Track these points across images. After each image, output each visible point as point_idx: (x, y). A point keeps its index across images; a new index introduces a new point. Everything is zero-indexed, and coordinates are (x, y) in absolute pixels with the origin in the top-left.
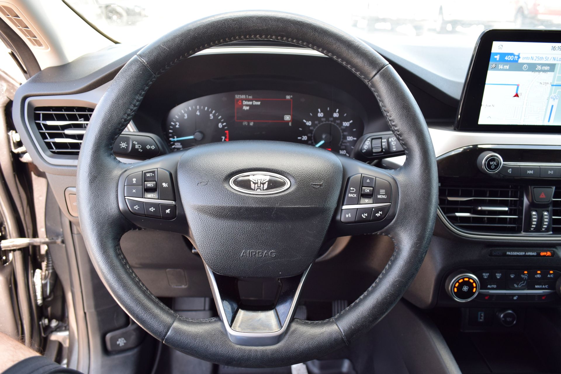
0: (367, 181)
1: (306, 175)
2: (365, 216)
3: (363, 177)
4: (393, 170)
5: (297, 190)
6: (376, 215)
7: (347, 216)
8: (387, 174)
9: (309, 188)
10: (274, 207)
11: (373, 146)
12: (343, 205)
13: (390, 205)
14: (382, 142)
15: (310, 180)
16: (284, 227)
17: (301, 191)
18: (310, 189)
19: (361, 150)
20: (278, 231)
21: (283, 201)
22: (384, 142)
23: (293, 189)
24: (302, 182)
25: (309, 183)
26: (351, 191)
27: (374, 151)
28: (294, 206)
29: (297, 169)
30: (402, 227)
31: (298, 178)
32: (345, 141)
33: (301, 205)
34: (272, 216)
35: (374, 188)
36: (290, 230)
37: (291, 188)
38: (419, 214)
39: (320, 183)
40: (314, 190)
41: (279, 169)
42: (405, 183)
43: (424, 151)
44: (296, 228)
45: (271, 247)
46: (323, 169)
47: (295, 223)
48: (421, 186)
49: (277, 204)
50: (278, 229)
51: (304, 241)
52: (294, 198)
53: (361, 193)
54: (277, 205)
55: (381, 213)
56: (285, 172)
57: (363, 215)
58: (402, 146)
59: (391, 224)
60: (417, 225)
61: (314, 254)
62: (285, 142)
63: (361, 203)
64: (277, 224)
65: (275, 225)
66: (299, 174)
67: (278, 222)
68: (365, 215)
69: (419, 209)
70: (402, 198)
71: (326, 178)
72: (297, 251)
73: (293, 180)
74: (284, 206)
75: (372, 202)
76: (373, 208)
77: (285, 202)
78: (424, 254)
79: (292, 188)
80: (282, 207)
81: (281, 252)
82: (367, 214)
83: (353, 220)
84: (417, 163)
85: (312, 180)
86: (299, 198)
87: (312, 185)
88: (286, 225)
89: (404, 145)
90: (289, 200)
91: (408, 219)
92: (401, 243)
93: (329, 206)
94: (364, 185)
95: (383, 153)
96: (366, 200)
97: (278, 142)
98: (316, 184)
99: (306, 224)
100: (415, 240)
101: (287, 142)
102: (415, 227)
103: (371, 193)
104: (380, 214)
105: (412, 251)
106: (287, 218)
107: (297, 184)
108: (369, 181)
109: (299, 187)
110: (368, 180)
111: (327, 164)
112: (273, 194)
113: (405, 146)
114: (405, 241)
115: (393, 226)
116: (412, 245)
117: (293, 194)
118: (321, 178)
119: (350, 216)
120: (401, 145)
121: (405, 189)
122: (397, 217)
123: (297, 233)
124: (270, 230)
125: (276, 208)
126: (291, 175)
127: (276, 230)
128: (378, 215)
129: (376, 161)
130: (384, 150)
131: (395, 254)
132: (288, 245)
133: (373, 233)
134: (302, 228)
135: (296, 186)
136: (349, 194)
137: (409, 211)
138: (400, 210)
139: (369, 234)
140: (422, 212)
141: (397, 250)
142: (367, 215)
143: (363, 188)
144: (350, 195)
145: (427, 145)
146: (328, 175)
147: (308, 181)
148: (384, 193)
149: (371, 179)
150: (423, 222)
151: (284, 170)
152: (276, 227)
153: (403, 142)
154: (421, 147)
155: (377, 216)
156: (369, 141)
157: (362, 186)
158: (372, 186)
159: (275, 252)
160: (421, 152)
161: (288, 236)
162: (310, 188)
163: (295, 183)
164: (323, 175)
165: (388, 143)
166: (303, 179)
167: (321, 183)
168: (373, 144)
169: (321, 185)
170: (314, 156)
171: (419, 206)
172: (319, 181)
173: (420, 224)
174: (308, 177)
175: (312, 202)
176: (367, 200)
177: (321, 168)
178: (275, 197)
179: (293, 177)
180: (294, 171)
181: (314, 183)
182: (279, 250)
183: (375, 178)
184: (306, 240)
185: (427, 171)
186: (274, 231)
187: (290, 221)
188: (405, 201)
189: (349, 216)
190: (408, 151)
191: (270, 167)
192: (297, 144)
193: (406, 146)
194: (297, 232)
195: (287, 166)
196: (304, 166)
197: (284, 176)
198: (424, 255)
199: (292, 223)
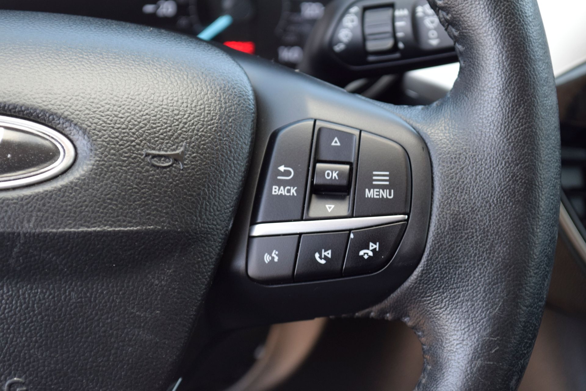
0: (333, 144)
1: (127, 126)
2: (326, 258)
3: (320, 130)
4: (420, 107)
5: (96, 174)
6: (361, 253)
7: (267, 258)
8: (398, 119)
9: (138, 166)
10: (19, 234)
11: (368, 31)
12: (254, 222)
13: (405, 220)
14: (396, 19)
15: (141, 141)
16: (54, 297)
17: (109, 177)
18: (140, 172)
19: (332, 43)
20: (34, 311)
21: (47, 211)
22: (402, 18)
23: (83, 173)
24: (113, 148)
25: (138, 150)
26: (279, 178)
27: (372, 46)
28: (85, 229)
29: (97, 104)
30: (444, 293)
31: (100, 134)
32: (295, 18)
33: (111, 226)
34: (12, 261)
35: (354, 166)
36: (76, 307)
37: (77, 170)
38: (497, 248)
39: (174, 150)
40: (153, 175)
41: (37, 105)
42: (453, 149)
43: (512, 43)
44: (95, 301)
45: (10, 365)
46: (185, 105)
47: (90, 285)
48: (504, 159)
49: (29, 221)
50: (33, 306)
51: (123, 346)
52: (85, 201)
53: (312, 182)
54: (29, 227)
55: (377, 246)
56: (56, 114)
57: (317, 255)
58: (446, 30)
59: (407, 284)
60: (490, 283)
61: (157, 386)
62: (65, 16)
63: (312, 214)
64: (31, 289)
65: (24, 294)
66: (105, 122)
67: (34, 283)
68: (324, 253)
69: (498, 232)
70: (442, 196)
71: (197, 134)
72: (100, 379)
73: (82, 143)
74: (53, 228)
75: (345, 213)
76: (350, 230)
77: (54, 214)
78: (515, 378)
79: (80, 170)
80: (45, 233)
81: (43, 381)
82: (330, 252)
83: (286, 271)
84: (489, 85)
85: (149, 141)
86: (104, 201)
87: (148, 159)
88: (59, 290)
89: (450, 27)
90: (69, 207)
91: (463, 265)
92: (441, 345)
93: (206, 225)
94: (323, 158)
95: (397, 55)
96: (327, 206)
97: (40, 15)
98: (162, 153)
99: (128, 287)
100: (485, 334)
101: (73, 17)
102: (484, 291)
103: (344, 182)
104: (374, 251)
105: (475, 369)
106: (62, 270)
107: (96, 154)
108: (338, 144)
109: (103, 165)
110: (336, 139)
111: (202, 90)
112: (14, 188)
113: (453, 30)
114: (455, 337)
115: (416, 290)
116: (475, 349)
117: (81, 188)
118: (180, 134)
119: (276, 259)
120: (443, 25)
121: (454, 167)
122: (427, 260)
123: (96, 318)
124: (5, 309)
125: (25, 234)
126: (76, 125)
127: (27, 308)
128: (366, 253)
129: (385, 80)
130: (401, 45)
131: (424, 381)
132: (68, 357)
133: (357, 314)
134: (113, 300)
135: (93, 162)
136: (274, 187)
137: (466, 239)
138: (439, 236)
139: (344, 316)
140: (506, 244)
141: (429, 367)
142: (329, 256)
143: (319, 165)
144: (276, 190)
145: (522, 26)
146: (203, 125)
147: (134, 146)
148: (387, 183)
149: (345, 137)
150: (509, 276)
151: (54, 108)
152: (25, 298)
153: (447, 14)
154: (503, 31)
155: (362, 256)
156: (356, 14)
157: (315, 158)
158: (348, 160)
159: (23, 384)
160: (503, 48)
161: (68, 330)
162: (143, 168)
163: (91, 150)
164: (185, 123)
165: (415, 22)
166: (117, 137)
167: (177, 152)
168: (367, 24)
169: (177, 159)
170: (158, 61)
171: (497, 224)
172: (173, 145)
173: (502, 282)
174: (133, 130)
175: (148, 214)
176: (333, 206)
177: (180, 101)
178: (22, 199)
179: (84, 133)
180: (87, 112)
181: (153, 152)
182: (37, 376)
183: (357, 133)
184: (130, 340)
185: (521, 110)
186: (19, 311)
187: (74, 279)
188: (452, 208)
189: (273, 258)
190: (463, 46)
191: (5, 100)
192: (105, 21)
193: (457, 29)
194: (97, 314)
195: (64, 94)
196: (122, 93)
197: (55, 129)
198: (513, 382)
199: (81, 285)
